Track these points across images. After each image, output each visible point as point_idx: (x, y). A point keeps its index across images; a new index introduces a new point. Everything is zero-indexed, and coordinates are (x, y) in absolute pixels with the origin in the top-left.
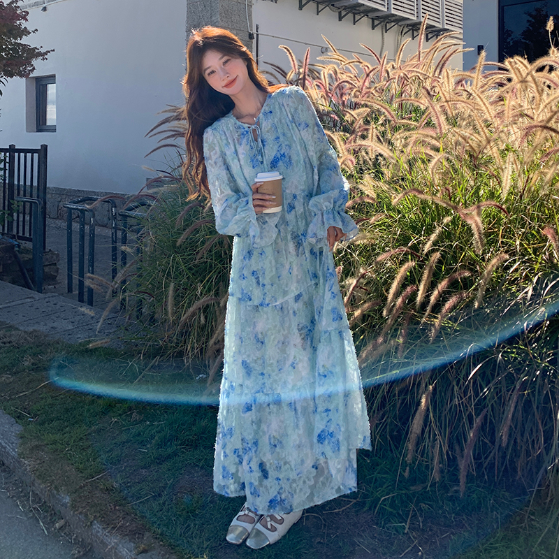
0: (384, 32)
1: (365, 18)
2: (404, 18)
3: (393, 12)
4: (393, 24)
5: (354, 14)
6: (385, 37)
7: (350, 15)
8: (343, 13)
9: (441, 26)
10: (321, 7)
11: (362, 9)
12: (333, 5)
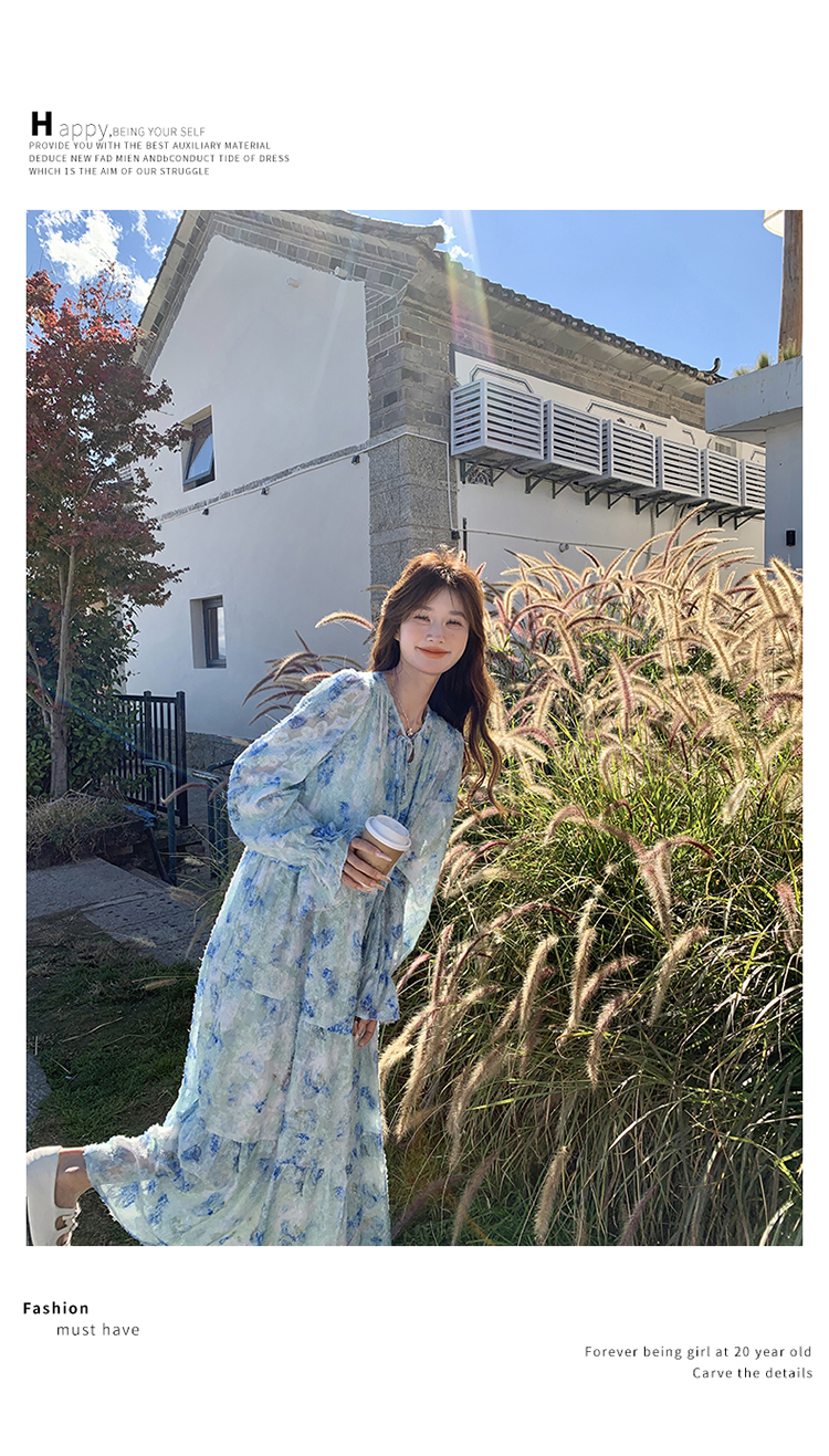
0: (655, 516)
1: (625, 499)
2: (682, 495)
3: (665, 487)
4: (668, 504)
5: (609, 493)
6: (655, 523)
7: (603, 496)
8: (592, 494)
9: (739, 505)
10: (558, 487)
11: (618, 486)
12: (576, 483)
